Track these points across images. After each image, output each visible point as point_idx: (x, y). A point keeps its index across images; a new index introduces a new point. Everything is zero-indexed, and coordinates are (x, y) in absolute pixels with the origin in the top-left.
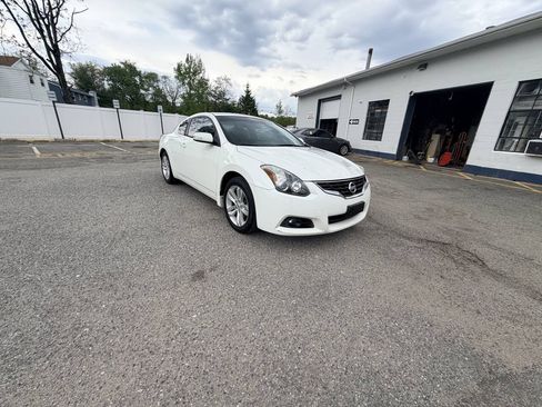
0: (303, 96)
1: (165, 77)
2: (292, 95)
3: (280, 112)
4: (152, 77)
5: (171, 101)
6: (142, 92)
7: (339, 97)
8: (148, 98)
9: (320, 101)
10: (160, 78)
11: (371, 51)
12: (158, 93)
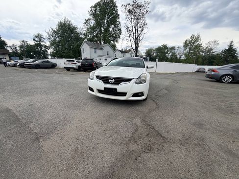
1: (179, 47)
4: (173, 48)
5: (178, 57)
6: (167, 55)
8: (169, 57)
10: (176, 48)
12: (174, 54)
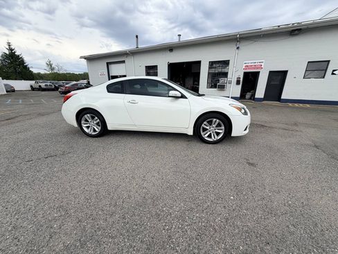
0: (90, 59)
2: (81, 57)
3: (52, 69)
7: (124, 62)
9: (108, 64)
11: (137, 37)
